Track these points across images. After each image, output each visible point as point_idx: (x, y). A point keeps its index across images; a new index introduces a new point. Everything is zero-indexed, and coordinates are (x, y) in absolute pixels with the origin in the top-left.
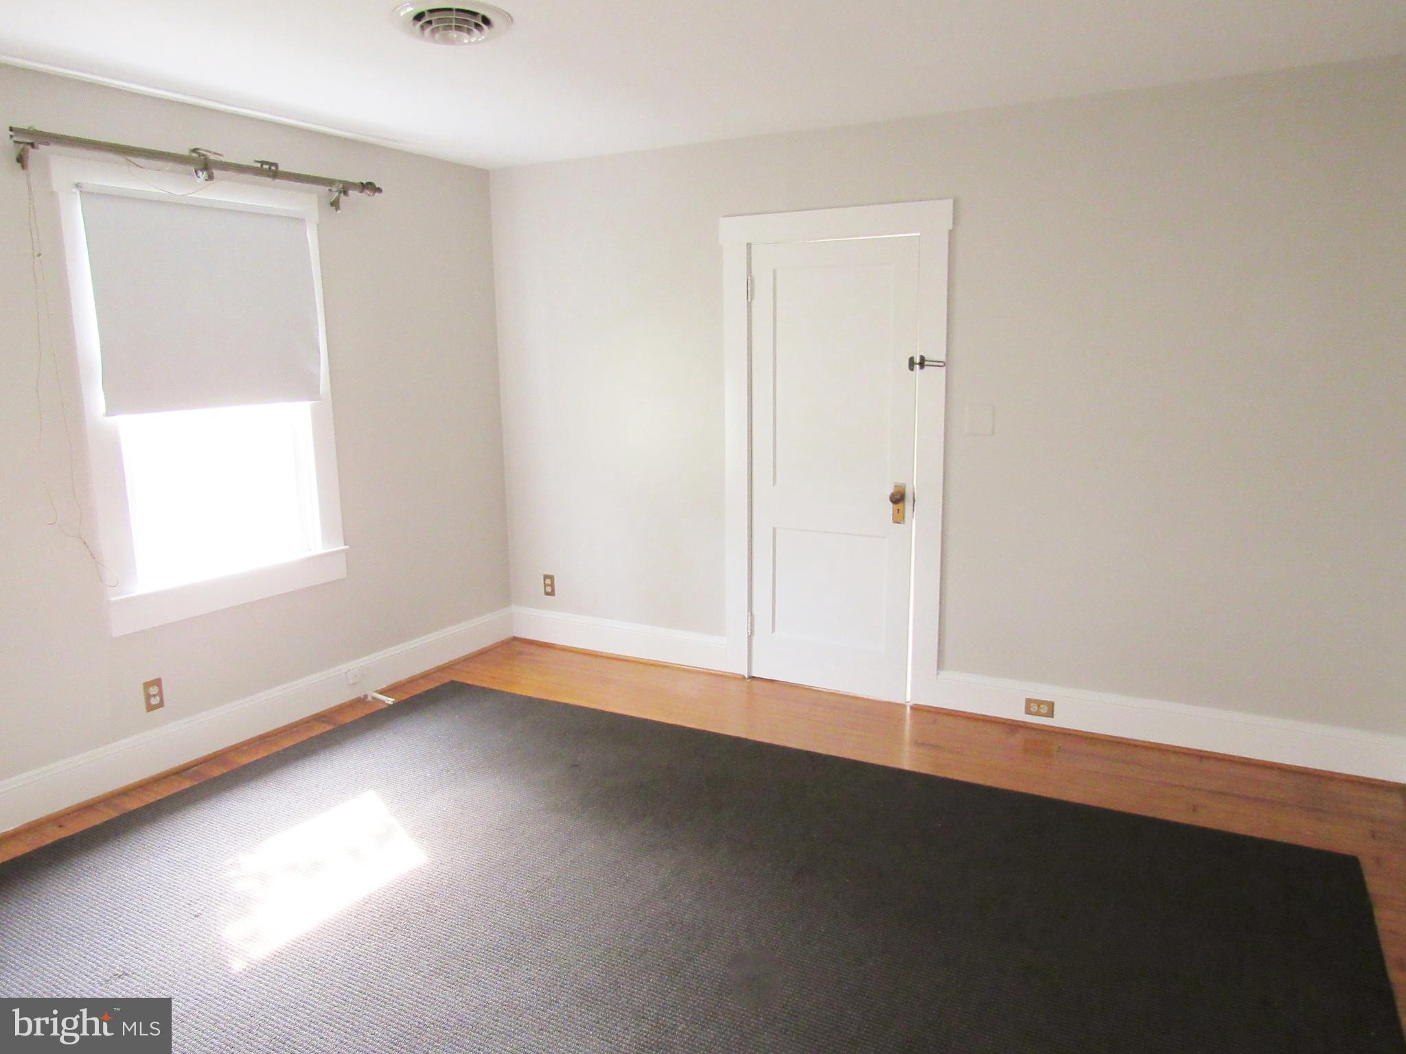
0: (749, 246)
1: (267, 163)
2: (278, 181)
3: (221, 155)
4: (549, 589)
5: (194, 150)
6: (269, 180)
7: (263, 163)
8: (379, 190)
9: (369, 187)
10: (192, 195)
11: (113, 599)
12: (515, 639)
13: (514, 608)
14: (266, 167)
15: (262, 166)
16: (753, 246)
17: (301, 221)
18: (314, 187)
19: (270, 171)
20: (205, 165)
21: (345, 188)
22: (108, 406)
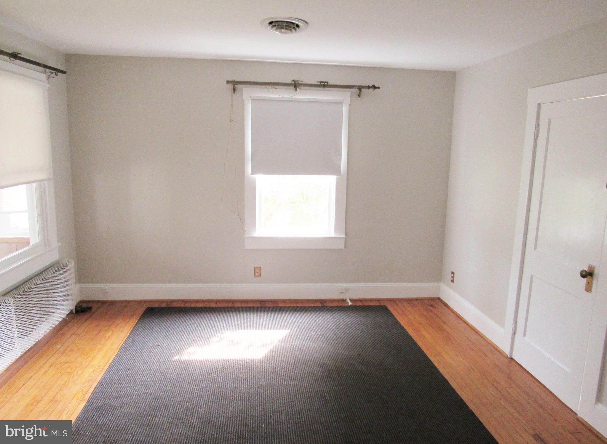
0: (539, 105)
1: (323, 82)
2: (325, 88)
3: (302, 81)
4: (452, 280)
5: (293, 81)
6: (322, 88)
7: (321, 82)
8: (378, 88)
9: (374, 87)
10: (293, 97)
11: (245, 236)
12: (439, 299)
13: (441, 284)
14: (322, 83)
15: (321, 83)
16: (542, 105)
17: (340, 103)
18: (349, 89)
19: (324, 85)
20: (296, 85)
21: (360, 88)
22: (252, 171)
